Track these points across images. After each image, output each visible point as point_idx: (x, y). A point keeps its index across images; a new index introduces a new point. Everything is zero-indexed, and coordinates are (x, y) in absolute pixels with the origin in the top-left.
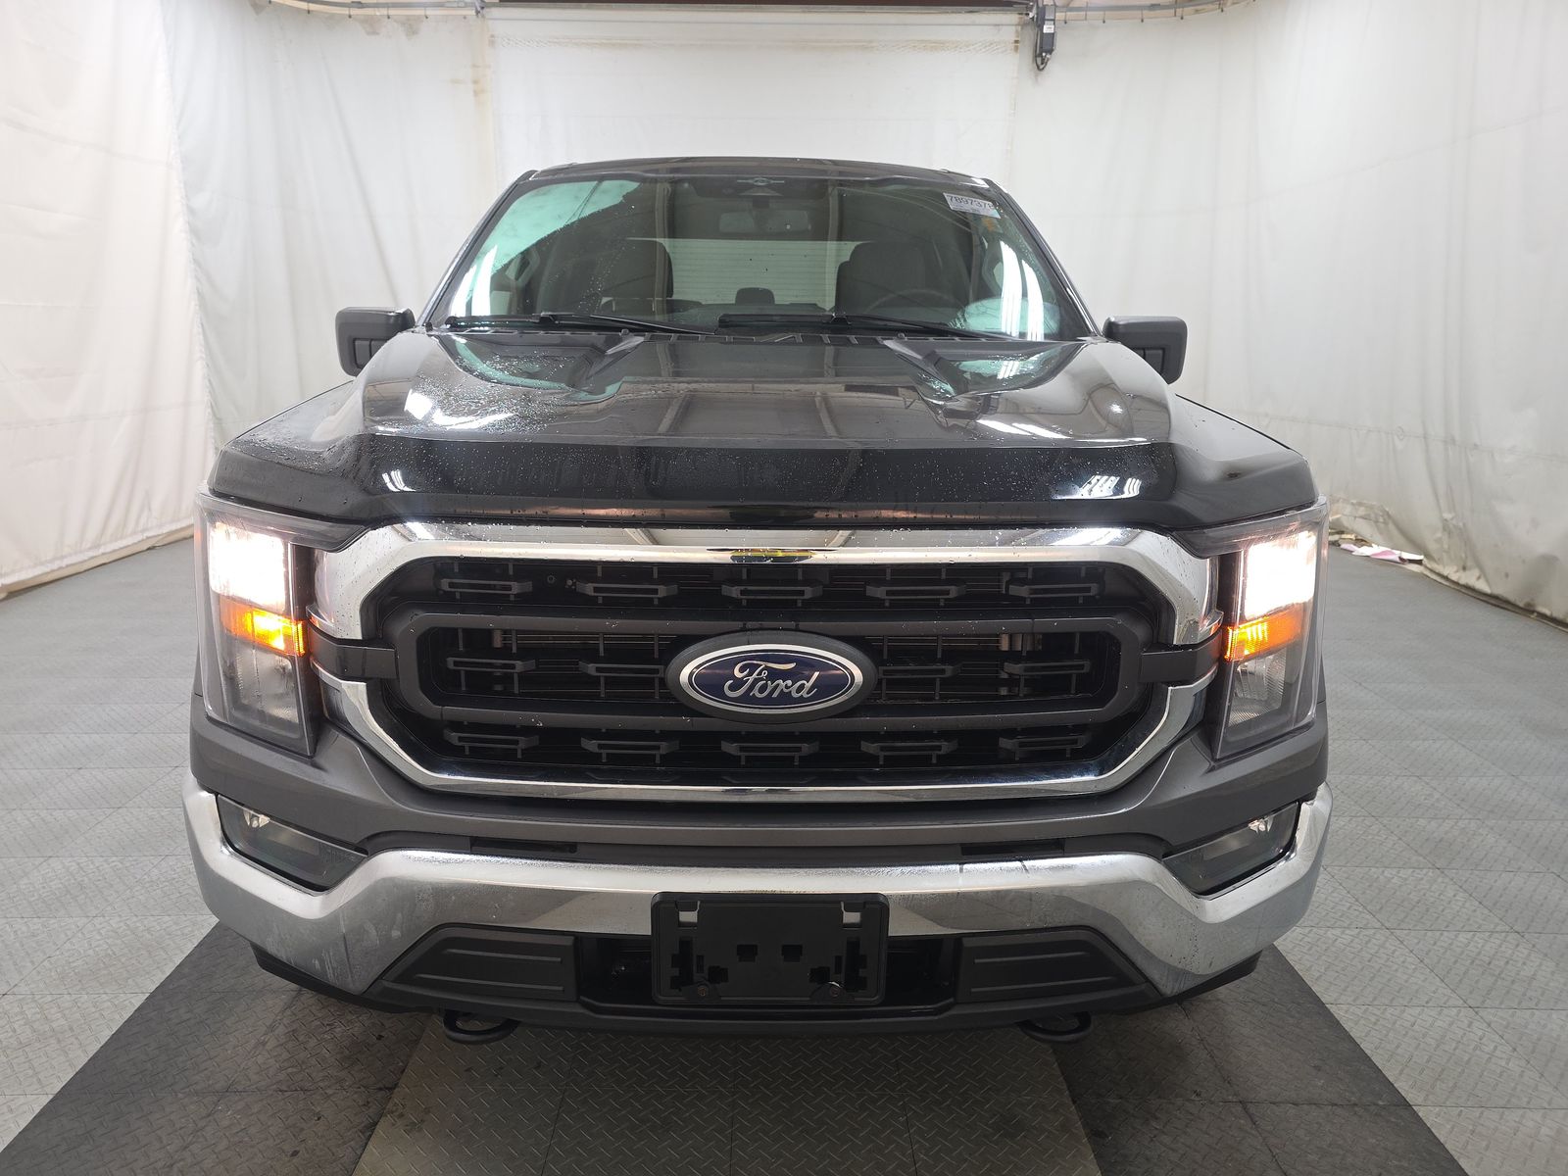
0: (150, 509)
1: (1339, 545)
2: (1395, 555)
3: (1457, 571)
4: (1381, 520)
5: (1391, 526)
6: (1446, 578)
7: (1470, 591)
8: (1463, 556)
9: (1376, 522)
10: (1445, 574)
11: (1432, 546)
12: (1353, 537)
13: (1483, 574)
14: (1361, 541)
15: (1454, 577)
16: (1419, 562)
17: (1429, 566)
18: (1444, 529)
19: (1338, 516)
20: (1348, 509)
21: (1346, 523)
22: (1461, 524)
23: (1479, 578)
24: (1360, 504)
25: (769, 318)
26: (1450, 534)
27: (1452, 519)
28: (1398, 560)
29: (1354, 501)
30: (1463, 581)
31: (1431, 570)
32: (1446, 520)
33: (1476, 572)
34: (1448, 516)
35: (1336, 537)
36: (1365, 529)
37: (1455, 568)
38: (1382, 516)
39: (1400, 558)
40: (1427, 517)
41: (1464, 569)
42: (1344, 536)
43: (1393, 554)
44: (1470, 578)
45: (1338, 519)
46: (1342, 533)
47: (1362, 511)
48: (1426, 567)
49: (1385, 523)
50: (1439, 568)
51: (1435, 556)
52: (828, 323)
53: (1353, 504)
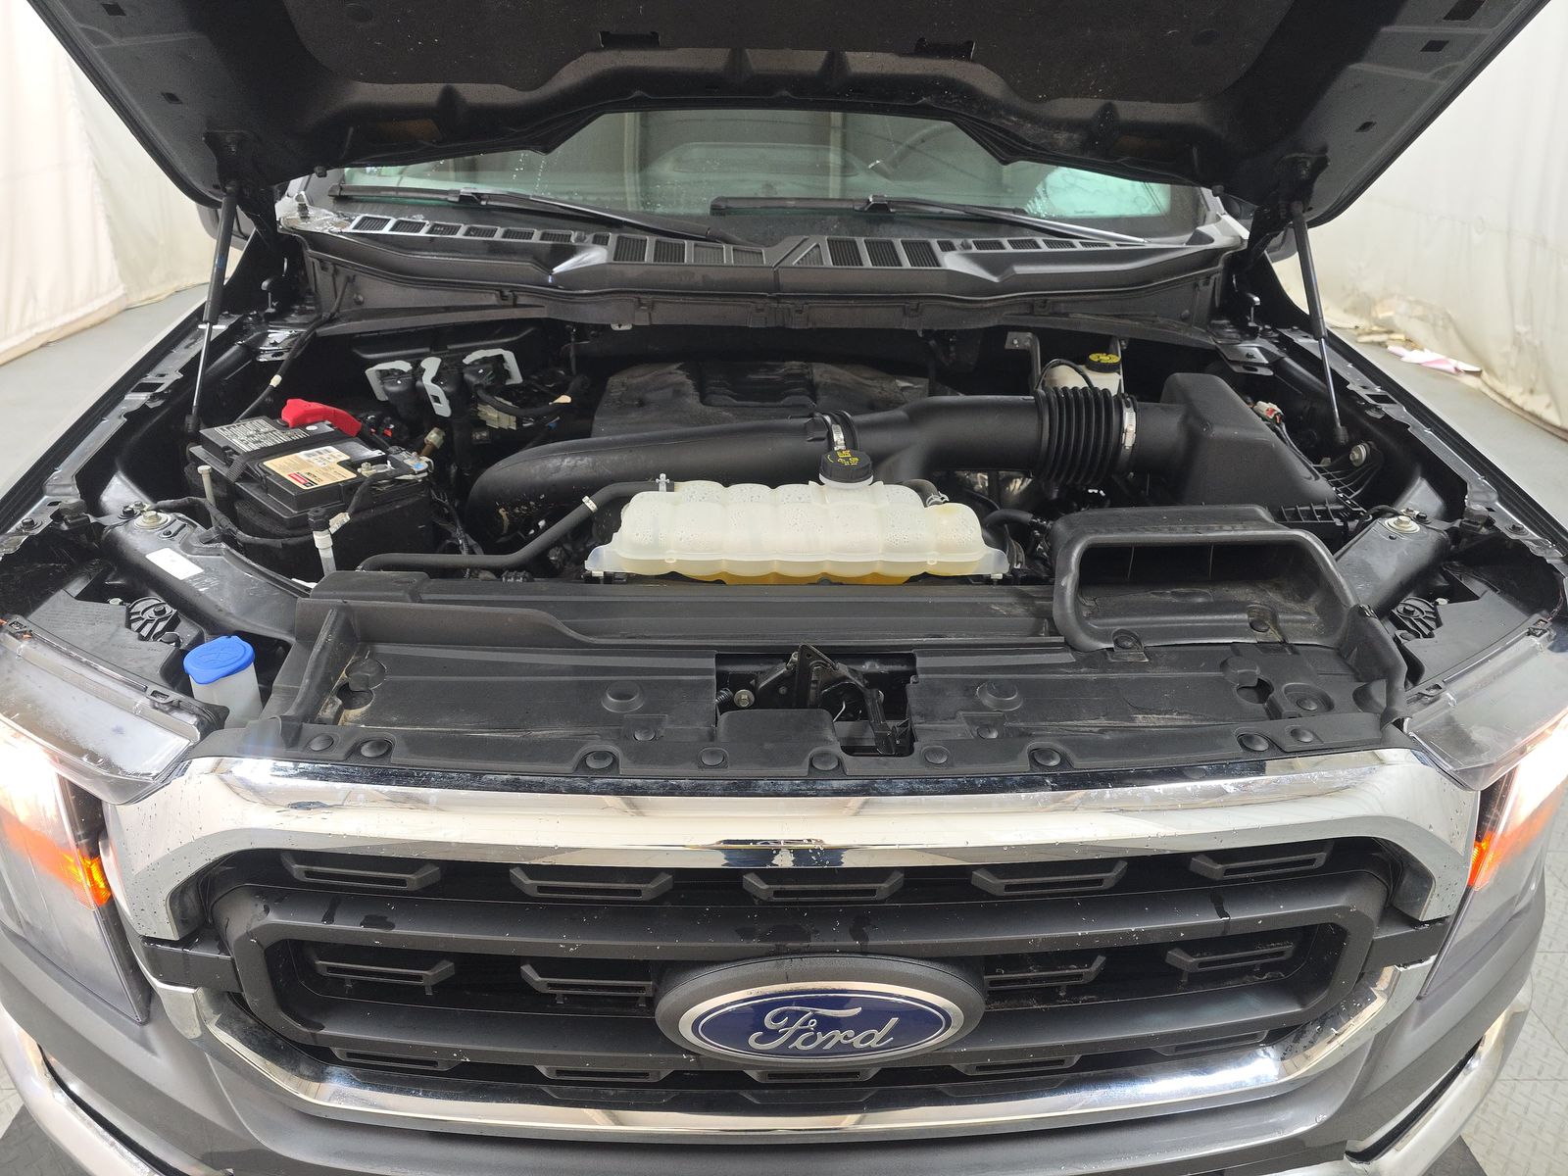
0: (36, 299)
1: (1387, 347)
2: (1450, 365)
3: (1522, 394)
4: (1440, 323)
5: (1451, 332)
6: (1509, 401)
7: (1536, 419)
8: (1533, 377)
9: (1434, 325)
10: (1508, 395)
11: (1497, 361)
12: (1402, 337)
13: (1555, 401)
14: (1410, 343)
15: (1518, 401)
16: (1477, 374)
17: (1489, 382)
18: (1514, 343)
19: (1390, 314)
20: (1403, 307)
21: (1398, 322)
22: (1537, 342)
23: (1548, 406)
24: (1418, 302)
25: (782, 203)
26: (1520, 349)
27: (1526, 333)
28: (1453, 371)
29: (1412, 298)
30: (1528, 407)
31: (1492, 389)
32: (1519, 334)
33: (1546, 399)
34: (1521, 328)
35: (1383, 338)
36: (1418, 331)
37: (1521, 390)
38: (1443, 319)
39: (1456, 369)
40: (1495, 329)
41: (1532, 392)
42: (1393, 336)
43: (1448, 363)
44: (1538, 405)
45: (1390, 318)
46: (1390, 332)
47: (1419, 311)
48: (1486, 384)
49: (1445, 328)
50: (1500, 386)
51: (1499, 372)
52: (861, 210)
53: (1410, 302)
